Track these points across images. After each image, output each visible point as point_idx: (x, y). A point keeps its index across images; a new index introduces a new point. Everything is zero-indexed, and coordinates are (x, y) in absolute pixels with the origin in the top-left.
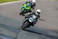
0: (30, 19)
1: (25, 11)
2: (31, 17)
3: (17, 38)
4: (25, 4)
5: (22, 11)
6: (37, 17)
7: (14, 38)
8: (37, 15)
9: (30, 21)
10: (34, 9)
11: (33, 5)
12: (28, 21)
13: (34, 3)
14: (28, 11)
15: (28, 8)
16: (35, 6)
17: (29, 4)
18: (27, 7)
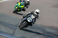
0: (29, 19)
1: (19, 9)
2: (30, 17)
3: (14, 34)
4: (19, 2)
5: (16, 9)
6: (36, 17)
7: (11, 34)
8: (36, 15)
9: (29, 21)
10: (28, 7)
11: (27, 4)
12: (26, 21)
13: (28, 2)
14: (22, 9)
15: (22, 7)
16: (29, 5)
17: (23, 3)
18: (21, 5)
